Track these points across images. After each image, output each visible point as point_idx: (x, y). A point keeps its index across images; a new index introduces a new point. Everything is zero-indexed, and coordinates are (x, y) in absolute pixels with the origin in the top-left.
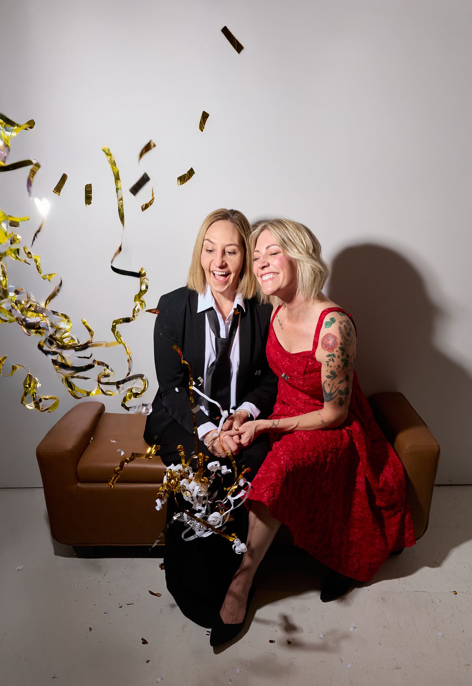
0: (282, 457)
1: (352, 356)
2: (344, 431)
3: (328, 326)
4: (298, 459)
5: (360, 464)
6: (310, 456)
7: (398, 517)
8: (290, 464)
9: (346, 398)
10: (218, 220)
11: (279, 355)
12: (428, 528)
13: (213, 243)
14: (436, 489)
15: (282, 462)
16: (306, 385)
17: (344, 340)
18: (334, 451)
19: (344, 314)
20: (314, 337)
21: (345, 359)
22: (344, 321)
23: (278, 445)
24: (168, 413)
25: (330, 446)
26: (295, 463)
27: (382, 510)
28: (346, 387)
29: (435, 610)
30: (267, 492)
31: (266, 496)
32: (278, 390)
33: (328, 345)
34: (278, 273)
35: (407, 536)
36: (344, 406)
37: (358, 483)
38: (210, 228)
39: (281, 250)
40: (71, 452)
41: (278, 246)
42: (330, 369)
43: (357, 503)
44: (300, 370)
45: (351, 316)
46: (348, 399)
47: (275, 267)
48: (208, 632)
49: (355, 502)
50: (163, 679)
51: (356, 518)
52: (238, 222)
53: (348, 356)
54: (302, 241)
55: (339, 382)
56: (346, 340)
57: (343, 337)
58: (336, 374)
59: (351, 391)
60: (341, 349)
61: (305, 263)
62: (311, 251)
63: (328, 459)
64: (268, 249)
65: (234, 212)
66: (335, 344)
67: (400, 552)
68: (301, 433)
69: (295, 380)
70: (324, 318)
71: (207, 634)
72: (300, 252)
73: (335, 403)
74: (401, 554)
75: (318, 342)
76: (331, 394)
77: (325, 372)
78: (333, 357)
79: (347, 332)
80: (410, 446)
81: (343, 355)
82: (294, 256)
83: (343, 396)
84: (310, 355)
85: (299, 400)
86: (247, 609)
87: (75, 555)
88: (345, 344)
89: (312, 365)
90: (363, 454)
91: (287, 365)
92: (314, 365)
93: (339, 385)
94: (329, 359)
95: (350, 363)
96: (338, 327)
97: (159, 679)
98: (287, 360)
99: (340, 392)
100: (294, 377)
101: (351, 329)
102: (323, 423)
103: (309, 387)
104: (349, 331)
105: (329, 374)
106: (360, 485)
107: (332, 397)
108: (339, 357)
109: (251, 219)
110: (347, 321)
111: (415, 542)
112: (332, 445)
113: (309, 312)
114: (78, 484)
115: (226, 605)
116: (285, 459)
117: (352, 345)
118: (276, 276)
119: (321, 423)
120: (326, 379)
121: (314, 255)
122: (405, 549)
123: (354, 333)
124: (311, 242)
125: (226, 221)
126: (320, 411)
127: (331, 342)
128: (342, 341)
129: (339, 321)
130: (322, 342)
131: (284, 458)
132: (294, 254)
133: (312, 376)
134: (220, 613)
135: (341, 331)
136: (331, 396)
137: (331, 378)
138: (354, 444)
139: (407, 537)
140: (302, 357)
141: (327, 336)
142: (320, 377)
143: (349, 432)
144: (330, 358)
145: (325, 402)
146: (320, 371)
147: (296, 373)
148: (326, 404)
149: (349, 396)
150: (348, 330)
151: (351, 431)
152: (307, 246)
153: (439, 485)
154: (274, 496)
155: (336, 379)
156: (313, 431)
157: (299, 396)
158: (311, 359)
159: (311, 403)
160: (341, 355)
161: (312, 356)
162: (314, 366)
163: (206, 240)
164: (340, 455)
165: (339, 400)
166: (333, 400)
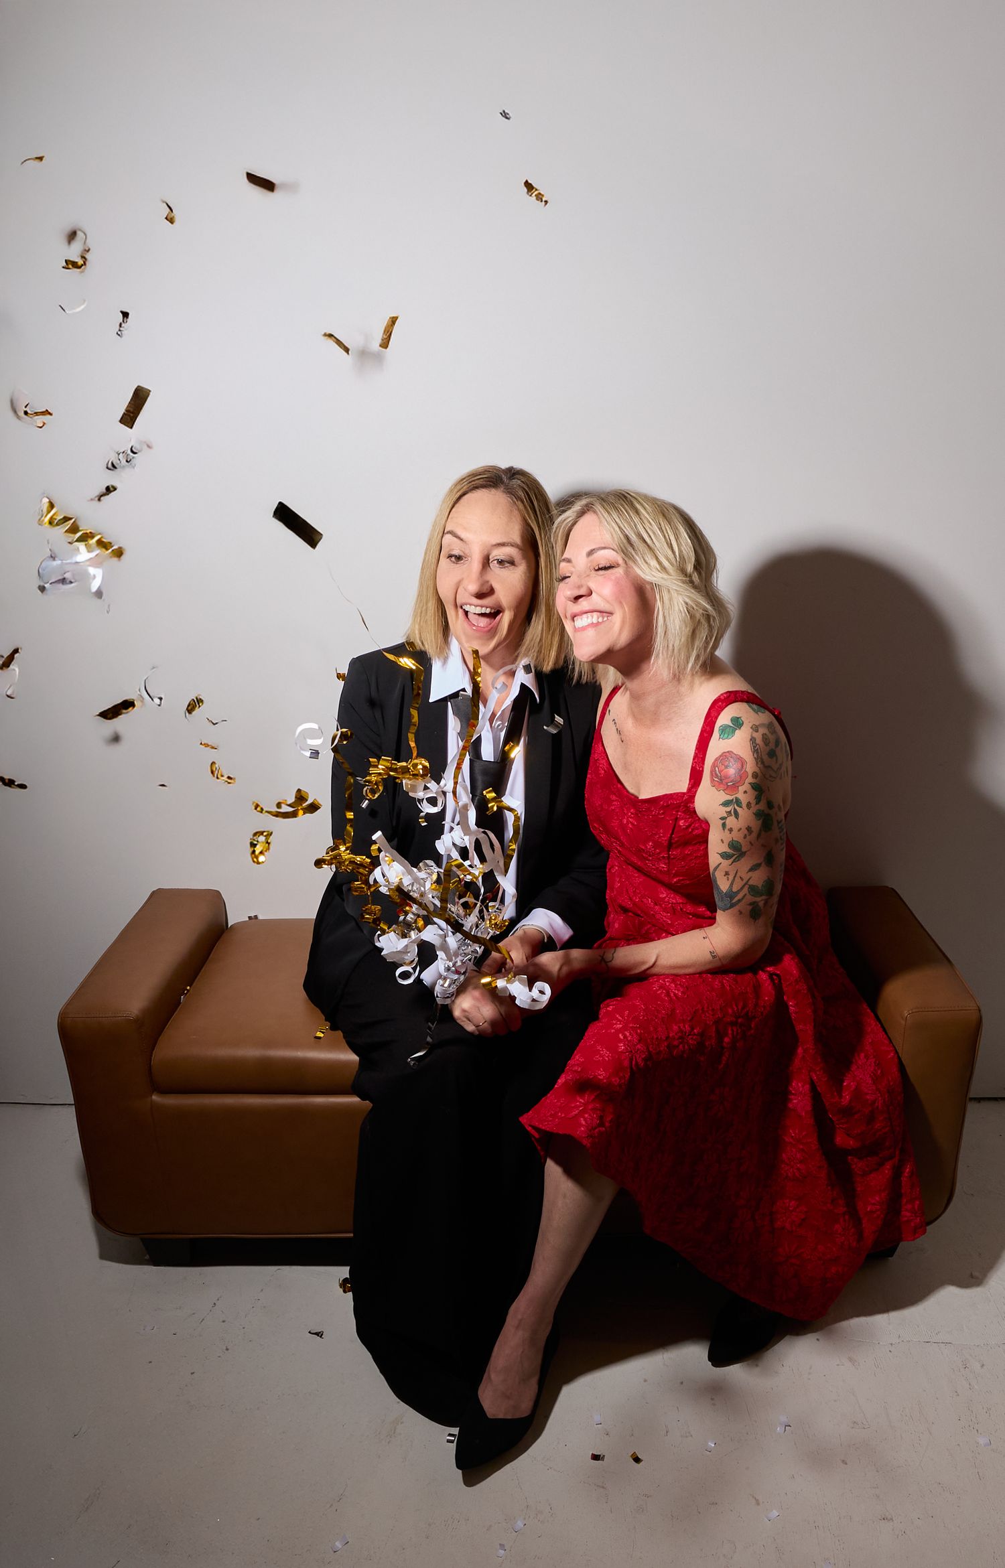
0: (620, 1035)
1: (781, 804)
2: (763, 976)
3: (726, 736)
4: (657, 1038)
5: (800, 1050)
6: (686, 1033)
7: (887, 1172)
8: (638, 1050)
9: (766, 904)
10: (476, 488)
11: (614, 803)
12: (954, 1198)
13: (462, 540)
14: (972, 1108)
15: (622, 1047)
16: (674, 872)
17: (761, 766)
18: (740, 1020)
19: (763, 710)
20: (694, 759)
21: (763, 811)
22: (762, 725)
23: (611, 1007)
24: (363, 932)
25: (730, 1011)
26: (651, 1050)
27: (850, 1157)
28: (766, 878)
29: (970, 1385)
30: (586, 1116)
31: (584, 1123)
32: (606, 880)
33: (726, 777)
34: (611, 613)
35: (906, 1214)
36: (761, 921)
37: (793, 1094)
38: (457, 506)
39: (621, 561)
40: (138, 1022)
41: (613, 550)
42: (728, 837)
43: (791, 1140)
44: (660, 837)
45: (780, 713)
46: (773, 904)
47: (604, 599)
48: (450, 1435)
49: (787, 1140)
50: (348, 1542)
51: (789, 1175)
52: (521, 493)
53: (770, 805)
54: (671, 544)
55: (749, 868)
56: (767, 767)
57: (759, 759)
58: (744, 850)
59: (778, 888)
60: (755, 787)
61: (674, 595)
62: (690, 568)
63: (726, 1040)
64: (591, 558)
65: (513, 473)
66: (742, 775)
67: (891, 1252)
68: (664, 981)
69: (649, 860)
70: (716, 718)
71: (449, 1441)
72: (664, 569)
73: (741, 913)
74: (892, 1256)
75: (703, 771)
76: (731, 895)
77: (717, 844)
78: (736, 807)
79: (768, 749)
80: (914, 1011)
81: (759, 801)
82: (649, 578)
83: (758, 899)
84: (682, 803)
85: (661, 905)
86: (541, 1383)
87: (146, 1260)
88: (764, 776)
89: (688, 827)
90: (805, 1029)
91: (632, 824)
92: (692, 827)
93: (750, 874)
94: (726, 812)
95: (775, 823)
96: (750, 737)
97: (338, 1544)
98: (632, 814)
99: (753, 890)
100: (646, 854)
101: (777, 742)
102: (714, 957)
103: (681, 878)
104: (774, 748)
105: (725, 848)
106: (799, 1098)
107: (734, 901)
108: (749, 806)
109: (553, 488)
110: (770, 726)
111: (926, 1230)
112: (735, 1007)
113: (681, 703)
114: (154, 1097)
115: (493, 1376)
116: (627, 1039)
117: (781, 778)
118: (605, 619)
119: (709, 957)
120: (720, 860)
121: (696, 577)
122: (903, 1245)
123: (786, 751)
124: (690, 548)
125: (493, 491)
126: (708, 930)
127: (732, 771)
128: (757, 770)
129: (751, 725)
130: (711, 772)
131: (625, 1037)
132: (648, 571)
133: (688, 854)
134: (480, 1392)
135: (754, 747)
136: (732, 898)
137: (732, 860)
138: (786, 1007)
139: (906, 1219)
140: (663, 807)
141: (725, 757)
142: (706, 855)
143: (775, 977)
144: (728, 809)
145: (718, 910)
146: (706, 842)
147: (651, 844)
148: (720, 916)
149: (775, 899)
150: (770, 745)
151: (778, 975)
152: (682, 557)
153: (979, 1100)
154: (602, 1124)
155: (743, 859)
156: (692, 976)
157: (661, 896)
158: (683, 812)
159: (688, 913)
160: (753, 802)
161: (686, 806)
162: (693, 830)
163: (448, 532)
164: (752, 1031)
165: (750, 908)
166: (737, 907)
